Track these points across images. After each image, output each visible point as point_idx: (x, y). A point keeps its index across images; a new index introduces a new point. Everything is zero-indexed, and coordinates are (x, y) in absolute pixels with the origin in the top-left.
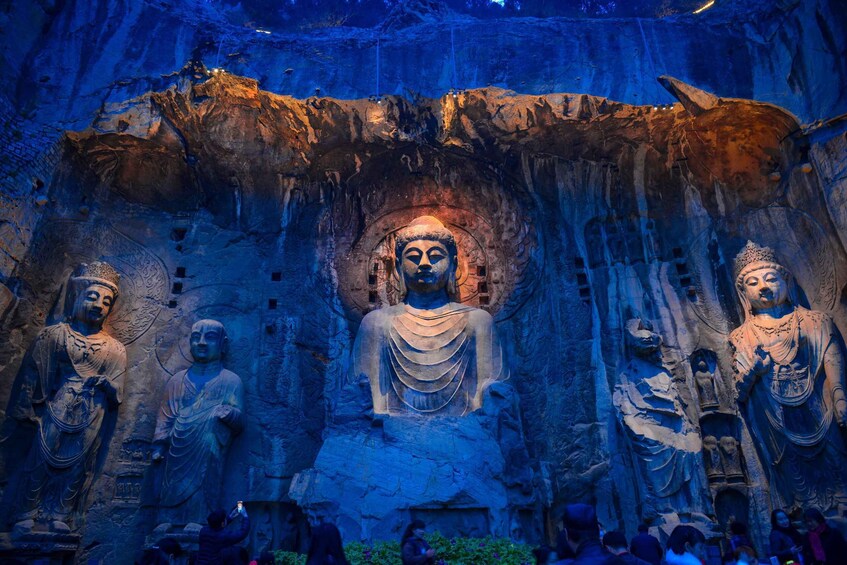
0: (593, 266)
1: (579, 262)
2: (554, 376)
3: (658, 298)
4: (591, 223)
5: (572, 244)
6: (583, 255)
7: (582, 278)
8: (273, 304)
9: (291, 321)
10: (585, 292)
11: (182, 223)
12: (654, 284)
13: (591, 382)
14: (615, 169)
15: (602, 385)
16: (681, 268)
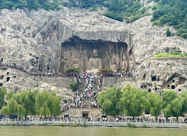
0: (112, 54)
1: (110, 54)
2: (107, 65)
3: (117, 58)
4: (112, 49)
5: (110, 52)
6: (111, 53)
7: (110, 55)
8: (80, 57)
9: (82, 59)
10: (110, 57)
11: (70, 48)
12: (117, 57)
13: (110, 65)
14: (114, 44)
15: (111, 66)
16: (119, 55)
